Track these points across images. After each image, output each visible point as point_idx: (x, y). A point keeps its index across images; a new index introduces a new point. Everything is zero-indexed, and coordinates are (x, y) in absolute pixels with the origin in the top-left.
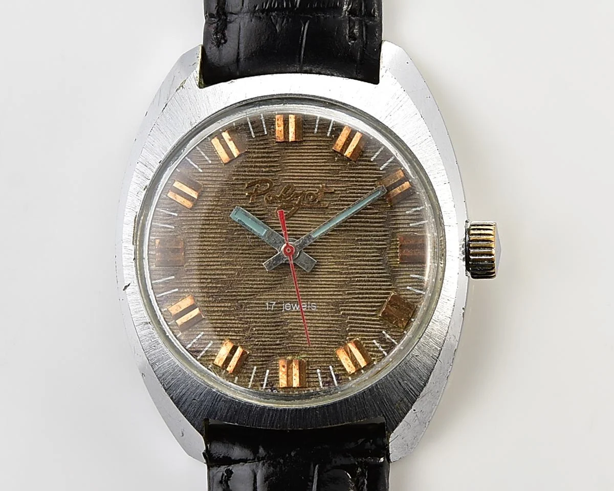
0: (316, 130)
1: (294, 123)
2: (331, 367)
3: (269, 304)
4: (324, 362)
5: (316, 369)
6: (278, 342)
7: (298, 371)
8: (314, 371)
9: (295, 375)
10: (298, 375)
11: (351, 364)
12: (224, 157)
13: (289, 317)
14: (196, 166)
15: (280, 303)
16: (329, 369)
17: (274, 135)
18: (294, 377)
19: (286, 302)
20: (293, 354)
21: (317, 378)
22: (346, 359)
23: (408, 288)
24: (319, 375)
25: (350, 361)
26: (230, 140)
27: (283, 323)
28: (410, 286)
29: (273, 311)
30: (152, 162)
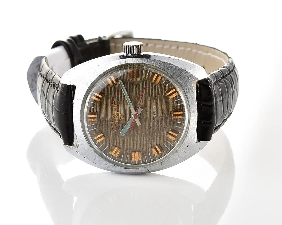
0: (93, 107)
1: (90, 115)
2: (175, 101)
3: (154, 122)
4: (174, 103)
5: (176, 106)
6: (167, 119)
7: (177, 112)
8: (177, 106)
9: (178, 113)
10: (178, 112)
11: (174, 94)
12: (102, 139)
13: (158, 115)
14: (106, 148)
15: (153, 119)
16: (176, 101)
17: (95, 122)
18: (179, 113)
19: (153, 117)
20: (171, 114)
21: (179, 105)
22: (173, 96)
23: (147, 75)
24: (178, 105)
25: (173, 94)
26: (97, 137)
27: (160, 117)
28: (147, 74)
29: (156, 121)
30: (105, 163)
